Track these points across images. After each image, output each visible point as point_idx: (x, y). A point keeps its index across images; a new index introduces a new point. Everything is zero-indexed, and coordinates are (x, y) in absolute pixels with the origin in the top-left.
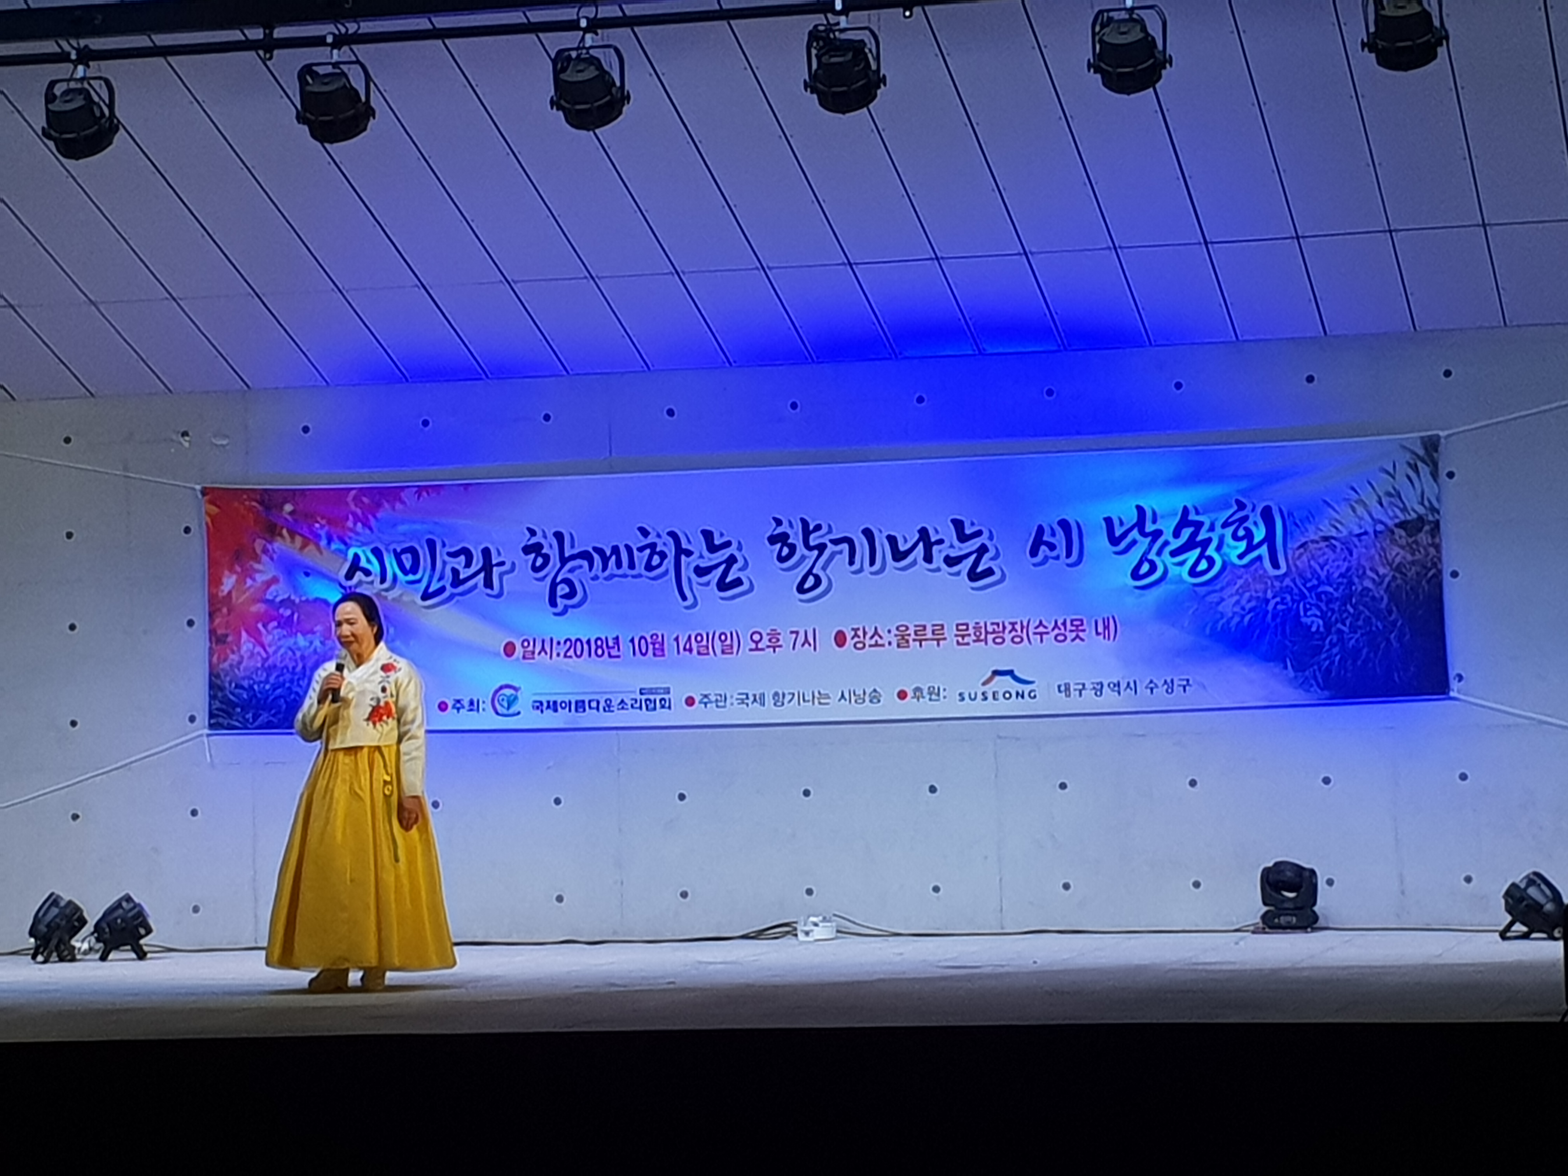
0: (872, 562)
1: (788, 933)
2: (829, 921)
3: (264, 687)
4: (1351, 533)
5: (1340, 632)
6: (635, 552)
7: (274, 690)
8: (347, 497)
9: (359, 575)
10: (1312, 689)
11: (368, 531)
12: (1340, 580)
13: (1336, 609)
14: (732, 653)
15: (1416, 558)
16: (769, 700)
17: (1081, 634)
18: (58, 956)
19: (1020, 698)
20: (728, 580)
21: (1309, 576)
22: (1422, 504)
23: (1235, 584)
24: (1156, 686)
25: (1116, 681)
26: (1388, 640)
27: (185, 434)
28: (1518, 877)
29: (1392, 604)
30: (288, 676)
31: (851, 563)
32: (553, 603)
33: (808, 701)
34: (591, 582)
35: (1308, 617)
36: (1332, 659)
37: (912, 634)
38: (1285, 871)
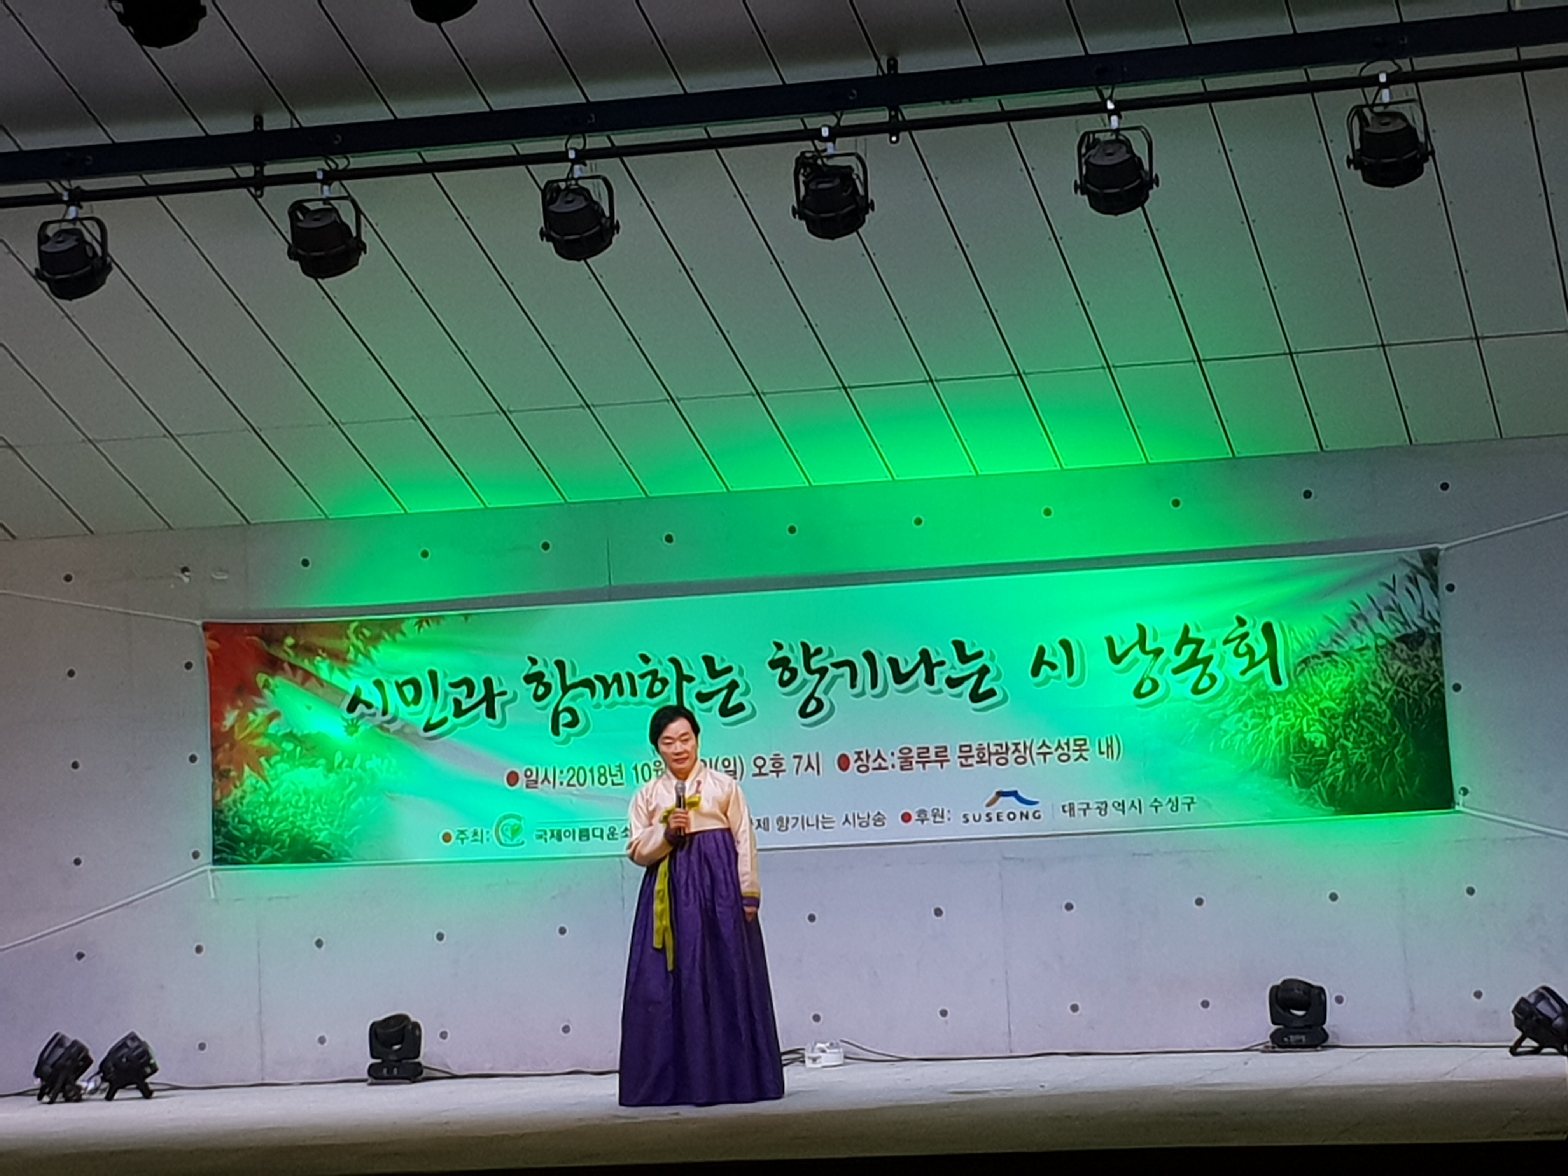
0: (874, 685)
1: (794, 1060)
2: (838, 1047)
3: (267, 822)
4: (1351, 648)
5: (1343, 747)
6: (637, 680)
7: (277, 824)
8: (348, 628)
9: (361, 708)
10: (1317, 805)
11: (368, 663)
12: (1343, 695)
13: (1340, 724)
15: (1417, 672)
16: (773, 824)
17: (1084, 754)
18: (64, 1096)
19: (1024, 819)
20: (731, 705)
21: (1312, 692)
22: (1422, 617)
23: (1238, 701)
24: (1161, 805)
25: (1121, 801)
26: (1392, 755)
27: (185, 570)
28: (1527, 991)
29: (1395, 719)
30: (291, 811)
31: (853, 686)
32: (556, 731)
33: (813, 825)
34: (593, 709)
35: (1311, 732)
36: (1337, 774)
37: (916, 756)
38: (1293, 990)
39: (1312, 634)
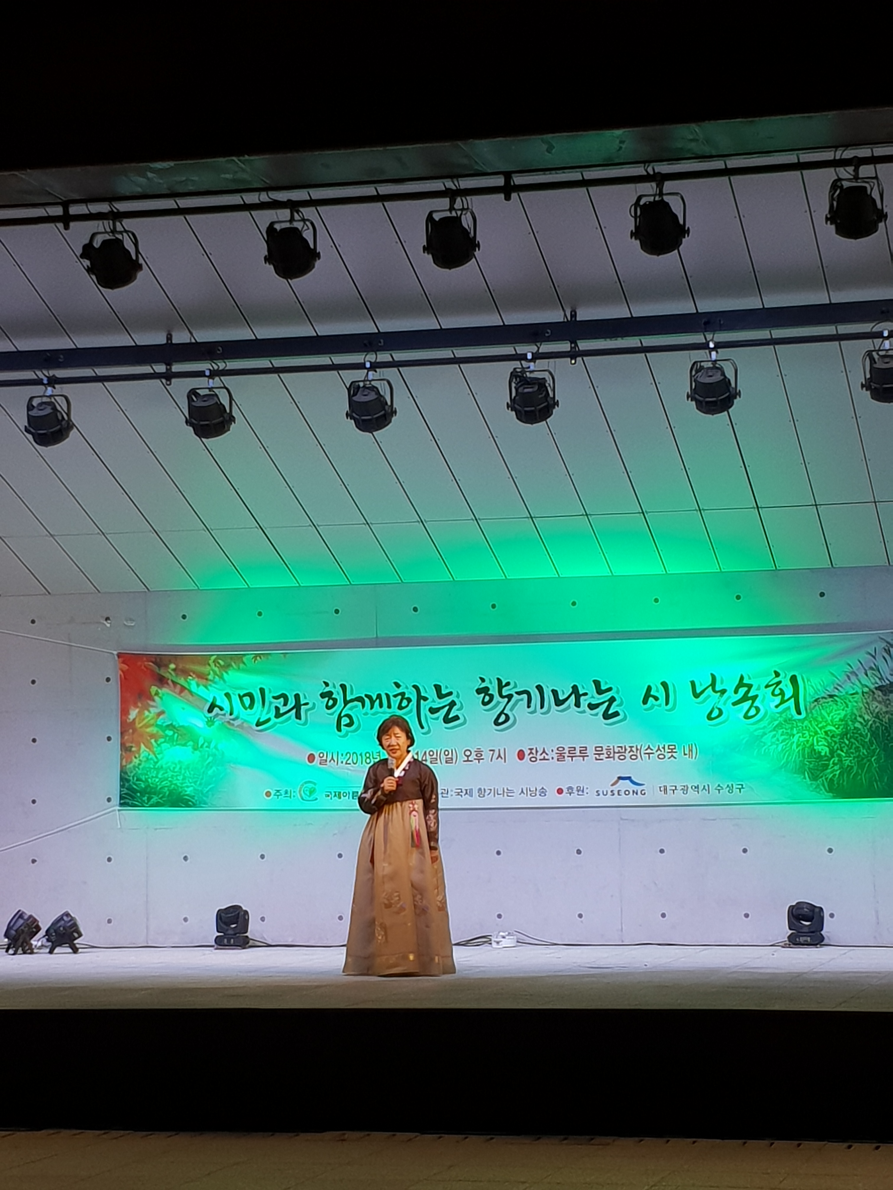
0: (542, 707)
1: (485, 942)
2: (512, 935)
3: (155, 781)
4: (847, 693)
5: (839, 756)
6: (392, 698)
7: (162, 782)
8: (210, 659)
9: (216, 710)
10: (821, 792)
11: (222, 682)
12: (840, 723)
13: (838, 741)
14: (452, 763)
15: (888, 709)
16: (475, 793)
17: (674, 754)
18: (23, 950)
19: (635, 794)
20: (450, 716)
21: (821, 720)
23: (773, 724)
24: (722, 789)
25: (696, 785)
26: (870, 761)
27: (107, 619)
29: (873, 739)
30: (170, 774)
31: (529, 707)
32: (339, 729)
33: (500, 794)
34: (363, 716)
35: (819, 746)
36: (835, 773)
37: (567, 752)
38: (803, 908)
39: (822, 684)
